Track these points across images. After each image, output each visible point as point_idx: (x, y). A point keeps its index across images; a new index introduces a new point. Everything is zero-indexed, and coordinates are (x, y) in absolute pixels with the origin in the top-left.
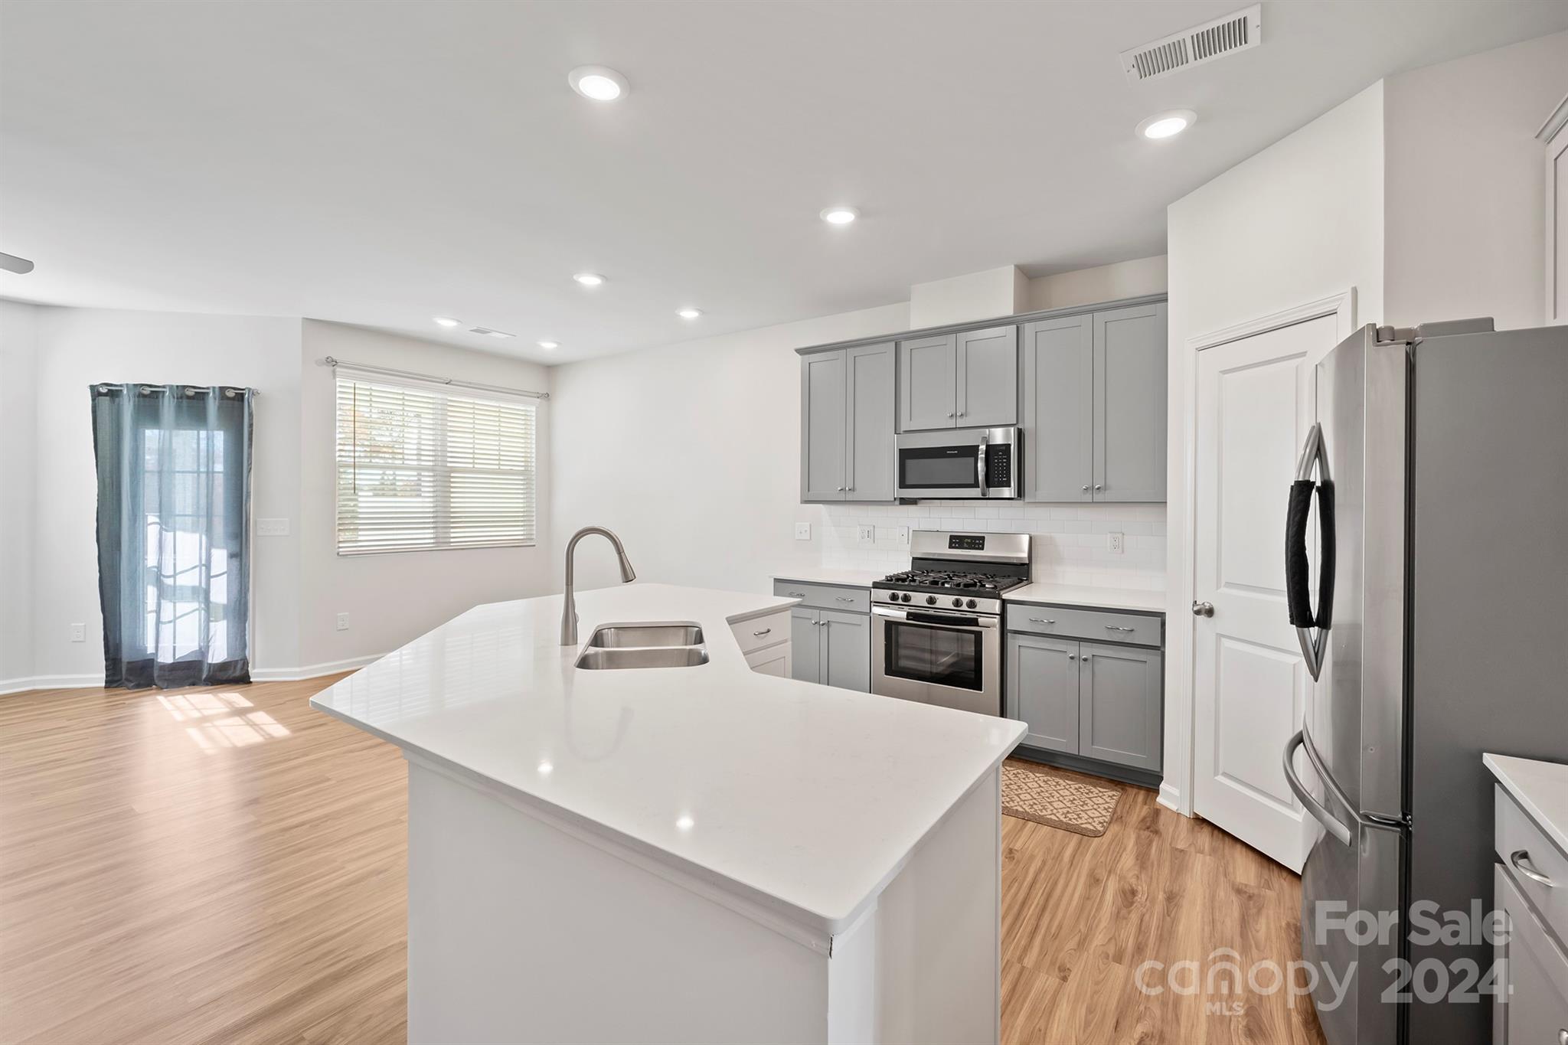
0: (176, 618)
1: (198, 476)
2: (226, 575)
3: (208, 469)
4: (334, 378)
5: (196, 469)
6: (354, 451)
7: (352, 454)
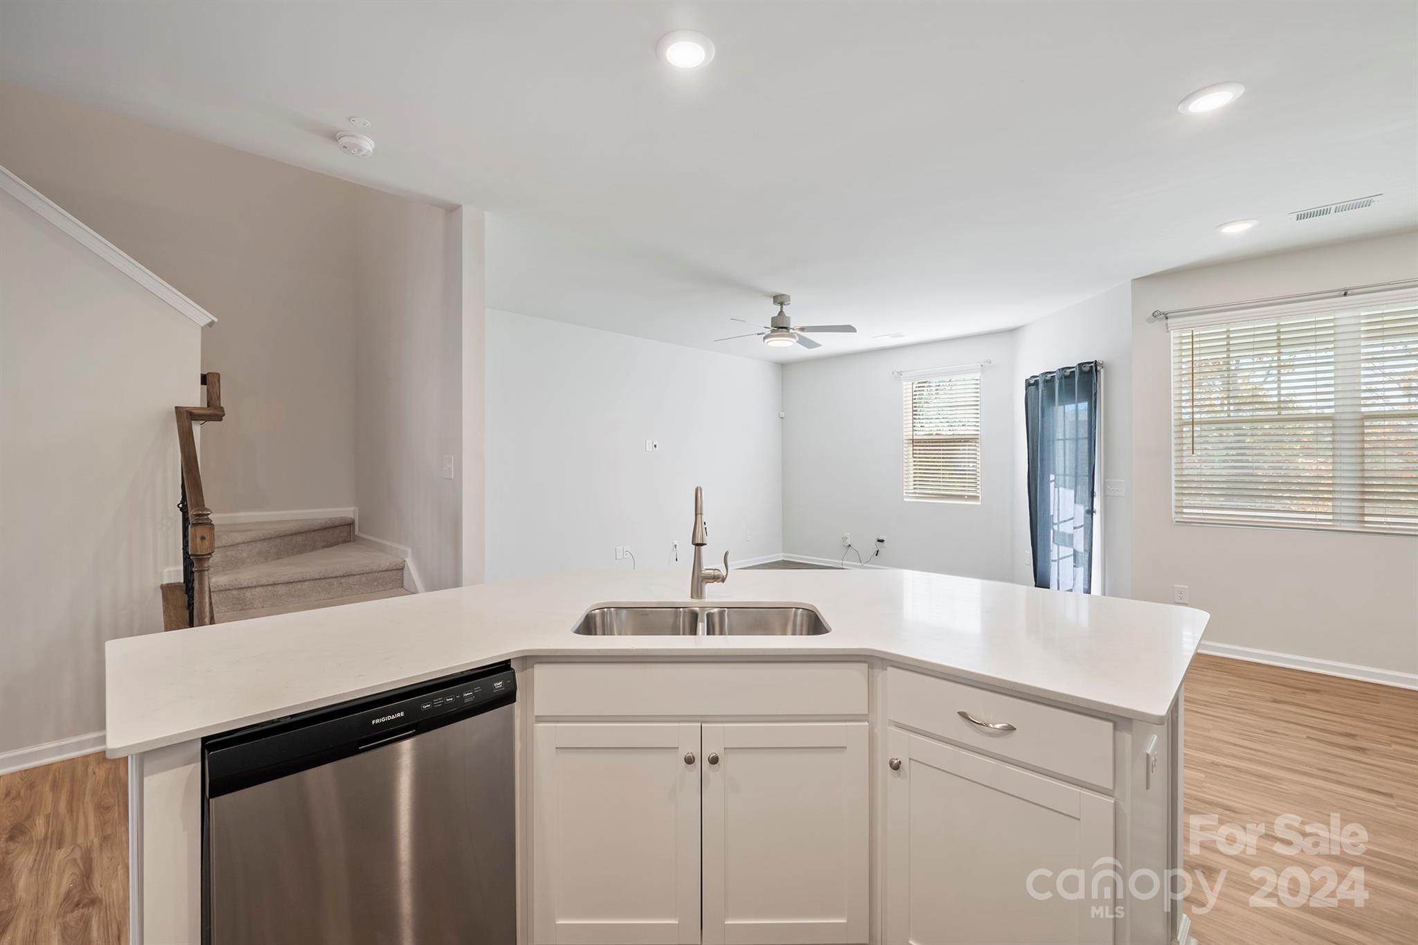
0: (1059, 559)
1: (1065, 442)
2: (1083, 528)
3: (1077, 434)
4: (1168, 331)
5: (1075, 437)
6: (1193, 407)
7: (1190, 410)
